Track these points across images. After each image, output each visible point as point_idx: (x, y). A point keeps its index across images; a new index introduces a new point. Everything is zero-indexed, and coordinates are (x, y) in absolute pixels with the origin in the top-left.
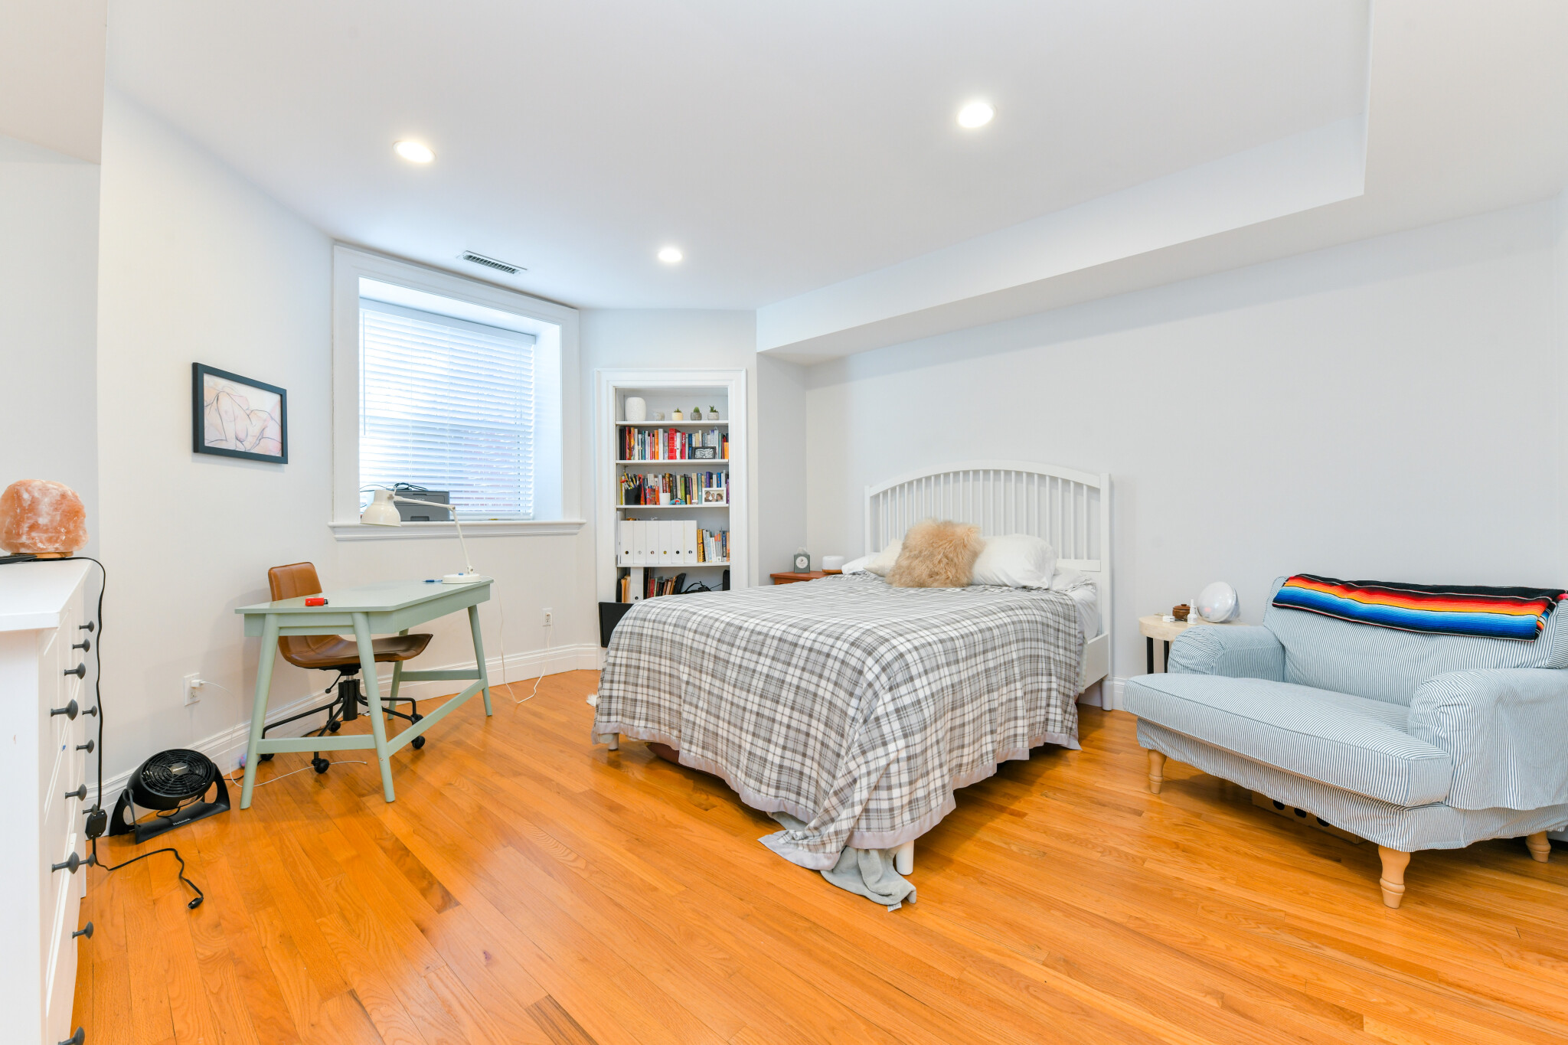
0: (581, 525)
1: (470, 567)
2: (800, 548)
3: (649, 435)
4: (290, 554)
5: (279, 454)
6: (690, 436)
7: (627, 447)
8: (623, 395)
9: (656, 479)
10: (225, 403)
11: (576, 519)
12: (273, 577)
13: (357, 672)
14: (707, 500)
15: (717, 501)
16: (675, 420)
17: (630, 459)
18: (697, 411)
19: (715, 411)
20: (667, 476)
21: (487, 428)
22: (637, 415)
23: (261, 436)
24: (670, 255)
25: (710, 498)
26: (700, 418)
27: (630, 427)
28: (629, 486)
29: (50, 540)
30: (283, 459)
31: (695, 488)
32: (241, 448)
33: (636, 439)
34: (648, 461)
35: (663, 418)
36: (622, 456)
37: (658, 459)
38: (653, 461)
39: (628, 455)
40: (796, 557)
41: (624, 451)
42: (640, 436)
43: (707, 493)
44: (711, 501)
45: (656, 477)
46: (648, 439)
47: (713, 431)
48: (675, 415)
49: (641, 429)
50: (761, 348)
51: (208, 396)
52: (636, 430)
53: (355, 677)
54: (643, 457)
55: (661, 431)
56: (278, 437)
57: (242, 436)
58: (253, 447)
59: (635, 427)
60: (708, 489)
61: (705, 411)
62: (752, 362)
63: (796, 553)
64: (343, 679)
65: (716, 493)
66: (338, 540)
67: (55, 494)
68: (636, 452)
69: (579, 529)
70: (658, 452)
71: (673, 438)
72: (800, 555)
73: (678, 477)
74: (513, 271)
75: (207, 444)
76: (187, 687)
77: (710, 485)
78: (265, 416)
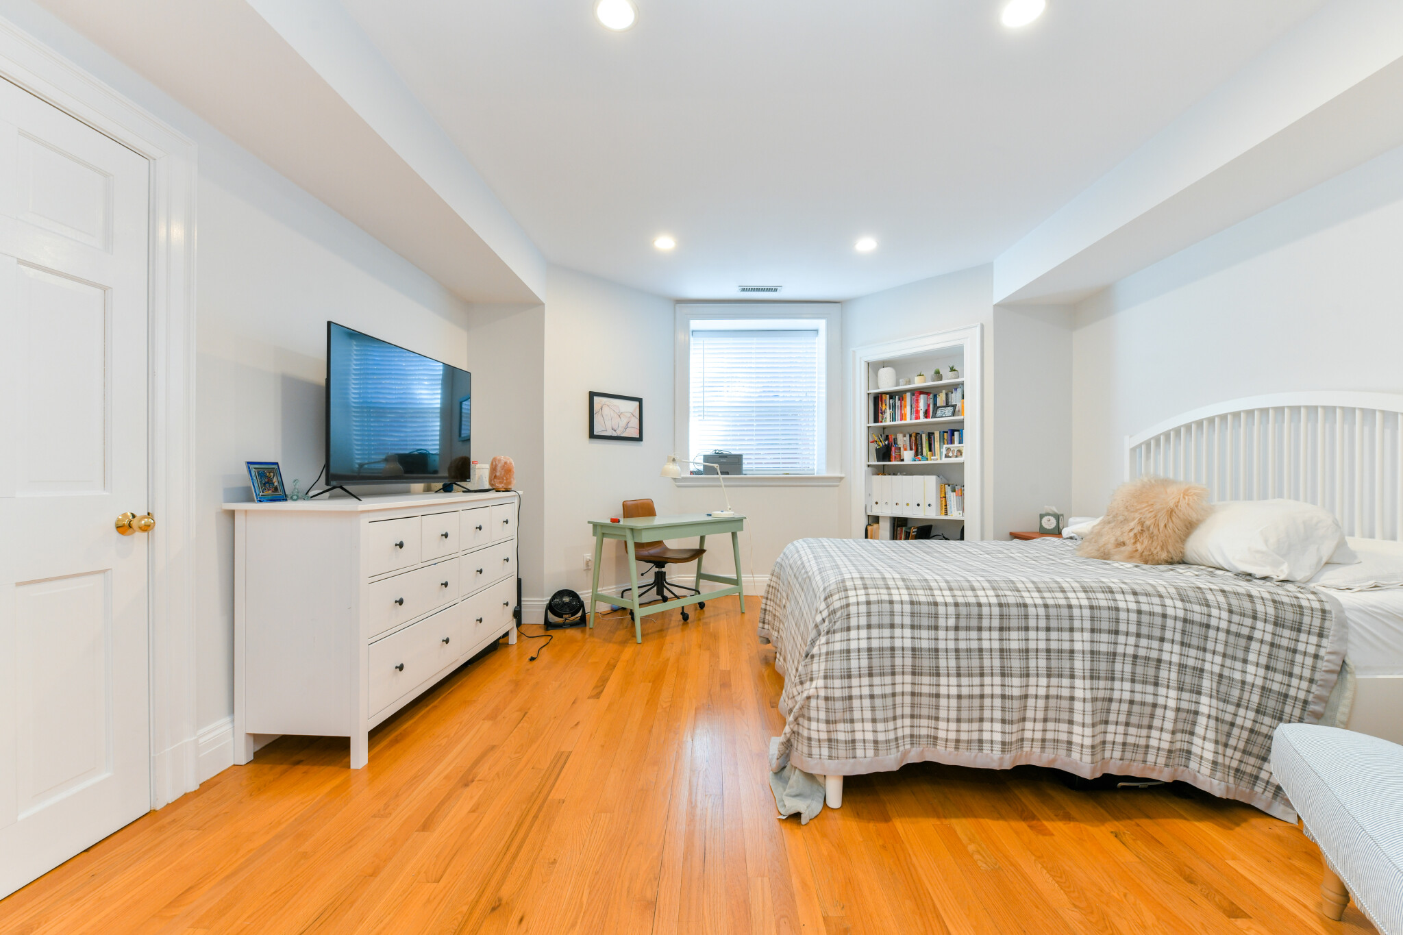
0: (841, 478)
1: (729, 507)
2: (1046, 507)
3: (899, 400)
4: (636, 494)
5: (638, 436)
6: (935, 396)
7: (880, 411)
8: (874, 367)
9: (905, 439)
10: (606, 410)
11: (838, 474)
12: (625, 506)
13: (664, 567)
14: (947, 456)
15: (956, 457)
16: (918, 383)
17: (882, 422)
18: (937, 373)
19: (955, 370)
20: (913, 435)
21: (782, 407)
22: (887, 383)
23: (627, 427)
24: (866, 244)
25: (950, 454)
26: (940, 378)
27: (882, 394)
28: (879, 445)
29: (501, 483)
30: (640, 439)
31: (937, 445)
32: (614, 434)
33: (888, 404)
34: (898, 422)
35: (909, 382)
36: (876, 420)
37: (906, 420)
38: (903, 422)
39: (880, 419)
40: (1042, 516)
41: (877, 415)
42: (891, 401)
43: (948, 449)
44: (950, 457)
45: (905, 436)
46: (898, 403)
47: (956, 389)
48: (917, 379)
49: (892, 395)
50: (997, 300)
51: (596, 407)
52: (888, 396)
53: (663, 570)
54: (894, 419)
55: (908, 394)
56: (637, 426)
57: (615, 427)
58: (623, 432)
59: (886, 393)
60: (950, 446)
61: (945, 372)
62: (988, 316)
63: (1044, 512)
64: (657, 570)
65: (956, 450)
66: (678, 486)
67: (503, 462)
68: (888, 415)
69: (840, 481)
70: (906, 415)
71: (917, 400)
72: (1048, 514)
73: (924, 436)
74: (776, 290)
75: (595, 433)
76: (585, 560)
77: (952, 442)
78: (629, 415)
